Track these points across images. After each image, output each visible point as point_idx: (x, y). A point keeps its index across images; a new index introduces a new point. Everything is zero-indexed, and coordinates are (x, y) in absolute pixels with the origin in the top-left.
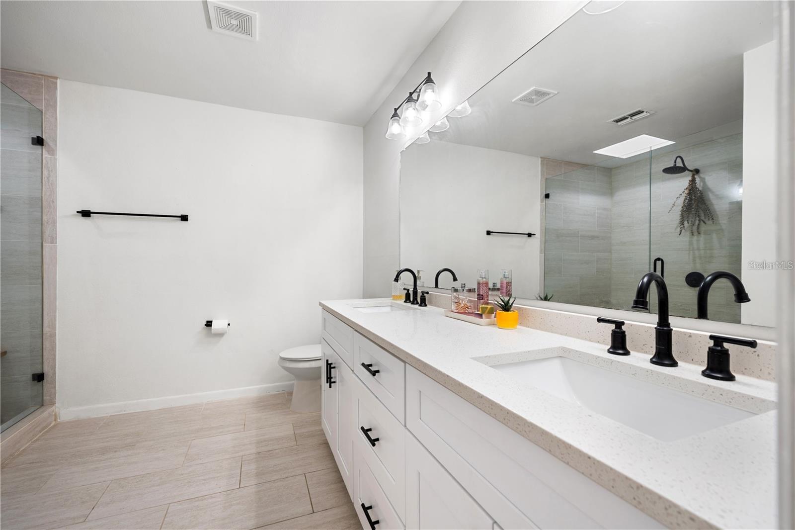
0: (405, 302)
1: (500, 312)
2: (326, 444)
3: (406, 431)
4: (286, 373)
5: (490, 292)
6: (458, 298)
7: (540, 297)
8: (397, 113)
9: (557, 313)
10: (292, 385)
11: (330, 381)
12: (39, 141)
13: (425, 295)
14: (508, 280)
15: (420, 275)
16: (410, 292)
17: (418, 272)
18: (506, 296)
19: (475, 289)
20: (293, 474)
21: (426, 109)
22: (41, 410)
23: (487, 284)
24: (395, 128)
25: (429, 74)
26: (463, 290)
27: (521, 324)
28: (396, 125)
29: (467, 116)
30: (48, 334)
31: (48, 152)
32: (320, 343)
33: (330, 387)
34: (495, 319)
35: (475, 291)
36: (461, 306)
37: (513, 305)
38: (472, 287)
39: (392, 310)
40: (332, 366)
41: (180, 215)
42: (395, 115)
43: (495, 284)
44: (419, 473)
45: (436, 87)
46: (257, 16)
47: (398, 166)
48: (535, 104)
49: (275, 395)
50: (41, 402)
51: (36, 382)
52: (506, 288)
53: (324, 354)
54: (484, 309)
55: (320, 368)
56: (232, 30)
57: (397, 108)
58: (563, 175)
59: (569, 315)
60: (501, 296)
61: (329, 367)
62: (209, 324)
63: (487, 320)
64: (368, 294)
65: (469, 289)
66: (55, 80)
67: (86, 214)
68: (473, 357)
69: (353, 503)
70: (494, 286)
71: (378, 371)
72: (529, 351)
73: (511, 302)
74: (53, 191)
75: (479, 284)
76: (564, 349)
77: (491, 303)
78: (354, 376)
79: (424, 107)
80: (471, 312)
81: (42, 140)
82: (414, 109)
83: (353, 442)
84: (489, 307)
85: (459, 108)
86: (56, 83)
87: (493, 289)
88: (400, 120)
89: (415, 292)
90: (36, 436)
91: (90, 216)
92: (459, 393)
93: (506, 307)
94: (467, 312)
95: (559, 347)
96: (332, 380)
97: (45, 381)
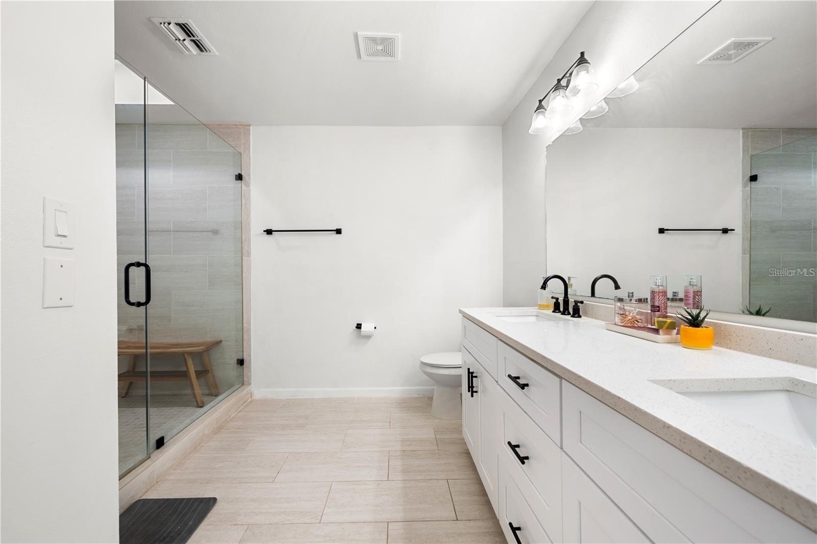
0: (553, 312)
1: (684, 327)
2: (468, 454)
3: (563, 453)
4: (426, 377)
5: (669, 304)
6: (624, 308)
7: (749, 311)
8: (542, 105)
9: (780, 333)
10: (433, 391)
11: (472, 390)
12: (239, 177)
13: (579, 304)
14: (696, 289)
15: (571, 283)
16: (559, 301)
17: (569, 278)
18: (694, 308)
19: (647, 299)
20: (435, 477)
21: (578, 95)
22: (242, 388)
23: (665, 293)
24: (539, 122)
25: (582, 54)
26: (631, 300)
27: (717, 344)
28: (541, 117)
29: (632, 94)
30: (246, 329)
31: (245, 184)
32: (460, 351)
33: (472, 396)
34: (679, 336)
35: (647, 302)
36: (627, 319)
37: (706, 320)
38: (642, 297)
39: (538, 320)
40: (474, 375)
41: (335, 229)
42: (540, 107)
43: (676, 293)
44: (580, 503)
45: (591, 67)
46: (400, 37)
47: (543, 162)
48: (733, 61)
49: (416, 398)
50: (242, 381)
51: (239, 365)
52: (695, 298)
53: (465, 362)
54: (661, 324)
55: (460, 376)
56: (377, 55)
57: (542, 99)
58: (781, 147)
59: (803, 336)
60: (686, 308)
61: (471, 375)
62: (359, 326)
63: (667, 336)
64: (509, 302)
65: (639, 299)
66: (248, 127)
67: (269, 232)
68: (651, 379)
69: (499, 520)
70: (674, 296)
71: (527, 385)
72: (734, 379)
73: (702, 315)
74: (248, 216)
75: (653, 293)
76: (795, 382)
77: (670, 317)
78: (499, 387)
79: (576, 92)
80: (642, 326)
81: (242, 175)
82: (563, 97)
83: (498, 456)
84: (669, 321)
85: (622, 86)
86: (249, 130)
87: (673, 300)
88: (547, 112)
89: (566, 301)
90: (240, 408)
91: (271, 234)
92: (635, 419)
93: (695, 322)
94: (636, 325)
95: (786, 378)
96: (474, 390)
97: (244, 365)
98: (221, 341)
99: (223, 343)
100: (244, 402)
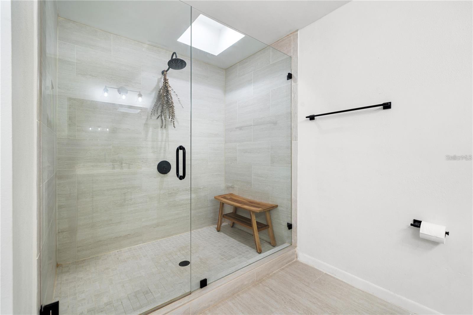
22: (290, 247)
31: (294, 81)
41: (382, 103)
50: (291, 242)
51: (288, 228)
62: (417, 224)
66: (297, 33)
67: (312, 117)
81: (291, 74)
90: (284, 266)
91: (314, 119)
97: (292, 229)
98: (277, 206)
99: (279, 208)
100: (289, 262)
